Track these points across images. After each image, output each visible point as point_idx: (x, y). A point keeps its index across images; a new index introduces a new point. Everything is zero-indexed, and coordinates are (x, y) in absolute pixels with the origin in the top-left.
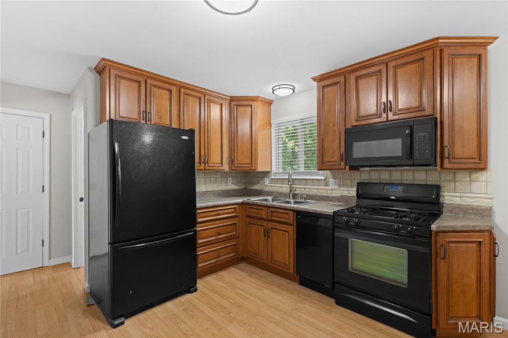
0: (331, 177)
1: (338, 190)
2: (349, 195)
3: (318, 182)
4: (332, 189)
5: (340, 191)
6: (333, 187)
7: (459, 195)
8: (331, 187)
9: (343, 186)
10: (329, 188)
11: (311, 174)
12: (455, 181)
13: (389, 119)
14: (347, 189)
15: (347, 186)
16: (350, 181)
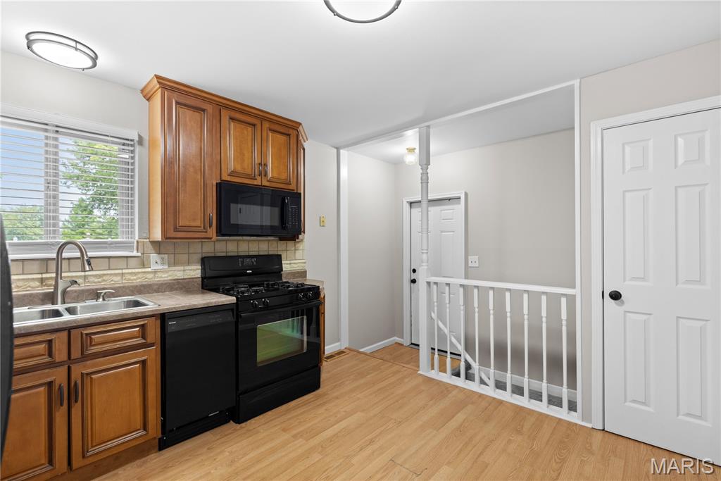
0: (153, 252)
1: (166, 272)
2: (185, 277)
3: (123, 263)
4: (155, 272)
5: (170, 273)
6: (159, 267)
7: (288, 262)
8: (154, 267)
9: (175, 264)
10: (149, 270)
11: (106, 248)
12: (287, 250)
13: (263, 184)
14: (182, 268)
15: (182, 264)
16: (186, 256)
